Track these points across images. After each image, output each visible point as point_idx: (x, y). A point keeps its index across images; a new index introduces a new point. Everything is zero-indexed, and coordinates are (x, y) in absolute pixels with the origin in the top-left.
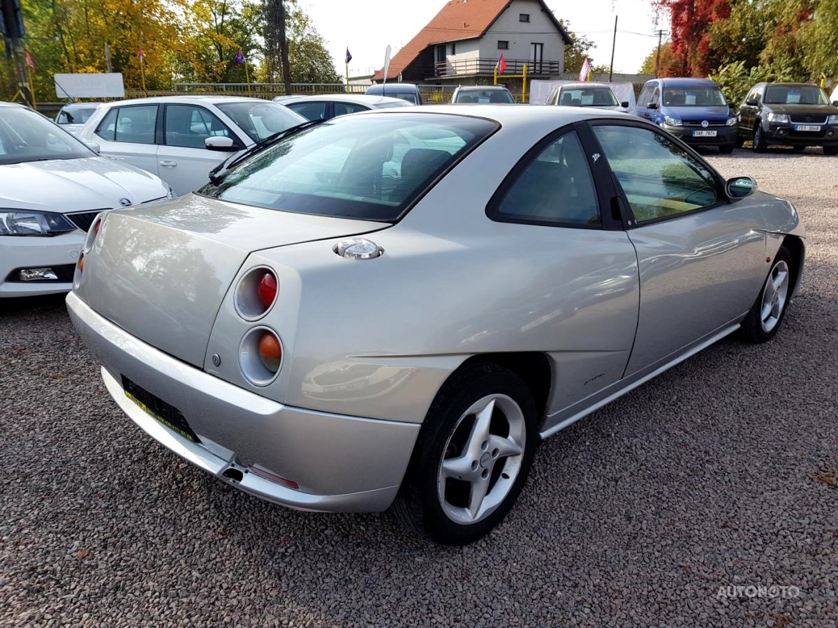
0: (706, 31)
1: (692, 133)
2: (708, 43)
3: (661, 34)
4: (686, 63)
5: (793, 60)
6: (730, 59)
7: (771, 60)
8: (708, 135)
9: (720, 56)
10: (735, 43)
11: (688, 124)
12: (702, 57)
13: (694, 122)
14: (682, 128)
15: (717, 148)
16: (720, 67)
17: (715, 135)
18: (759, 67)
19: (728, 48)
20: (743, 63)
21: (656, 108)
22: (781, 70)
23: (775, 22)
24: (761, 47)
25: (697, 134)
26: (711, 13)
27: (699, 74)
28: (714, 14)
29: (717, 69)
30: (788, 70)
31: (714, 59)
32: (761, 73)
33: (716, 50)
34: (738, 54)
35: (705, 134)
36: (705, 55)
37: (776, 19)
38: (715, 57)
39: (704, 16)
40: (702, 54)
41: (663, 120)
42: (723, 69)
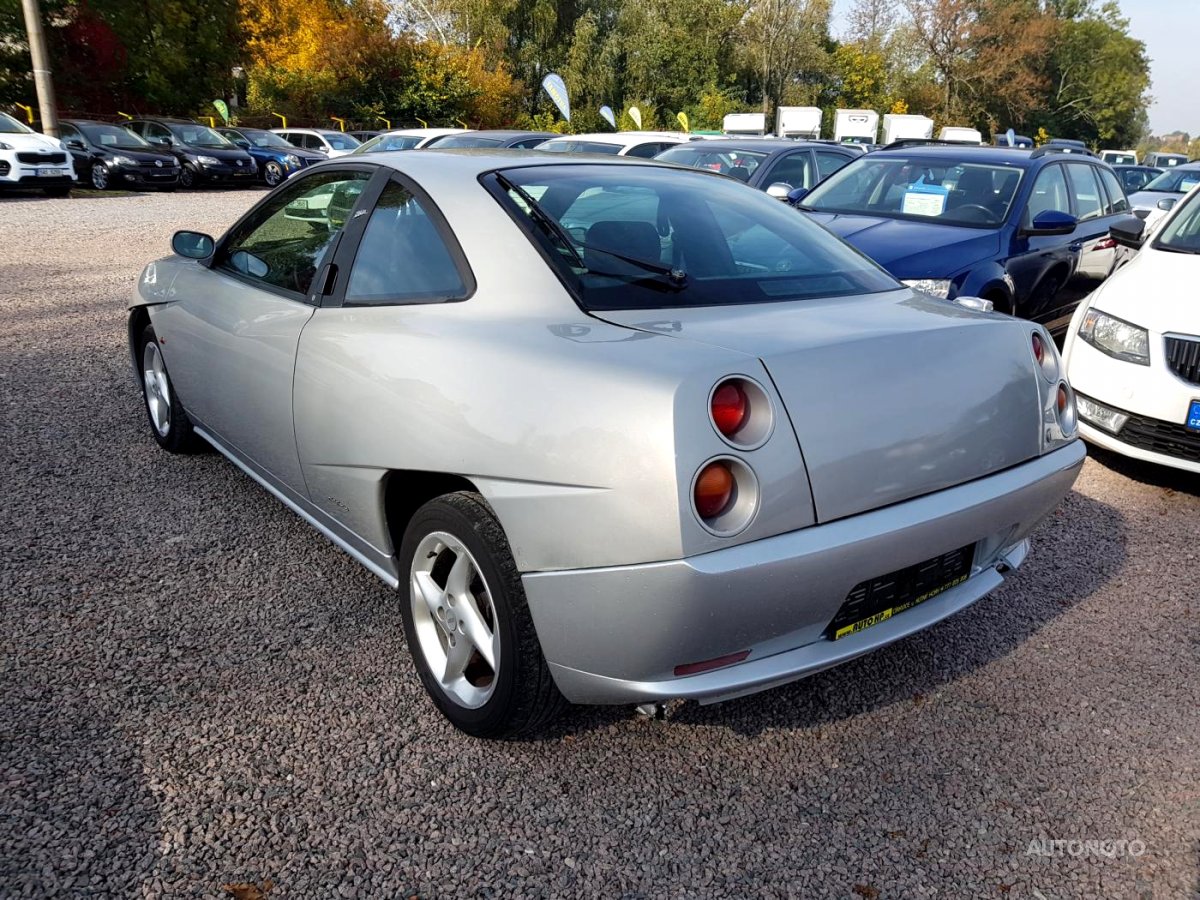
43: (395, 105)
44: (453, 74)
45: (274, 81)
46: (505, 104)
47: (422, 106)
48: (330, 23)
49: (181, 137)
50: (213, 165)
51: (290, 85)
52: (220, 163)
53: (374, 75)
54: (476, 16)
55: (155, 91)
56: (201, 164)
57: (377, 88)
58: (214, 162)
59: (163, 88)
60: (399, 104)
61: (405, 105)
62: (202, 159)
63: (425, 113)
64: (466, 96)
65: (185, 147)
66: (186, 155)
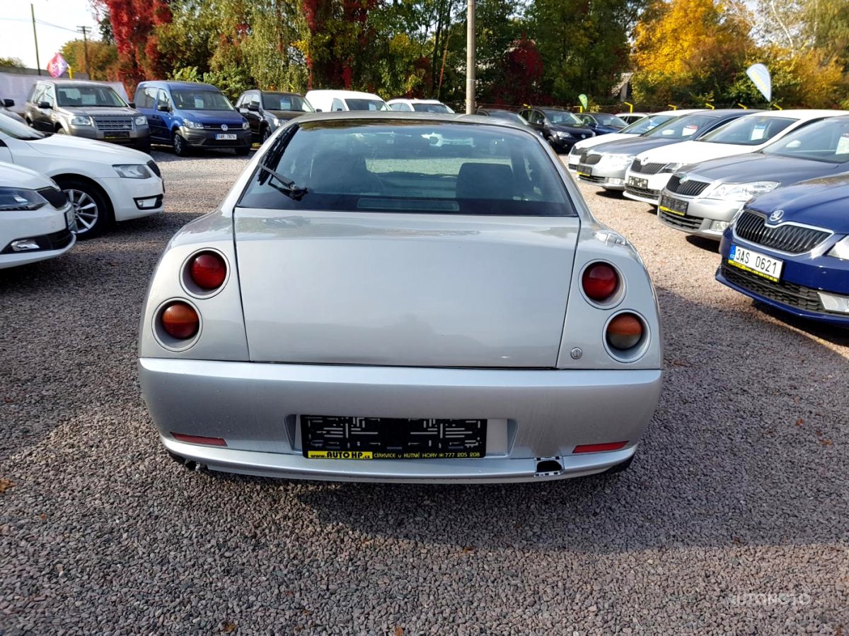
0: (151, 34)
1: (215, 137)
2: (156, 45)
3: (84, 31)
4: (135, 65)
5: (240, 68)
6: (181, 64)
7: (221, 67)
8: (229, 139)
9: (170, 60)
10: (183, 48)
11: (209, 127)
12: (153, 60)
13: (214, 126)
14: (204, 132)
15: (233, 151)
16: (174, 71)
17: (235, 138)
18: (211, 73)
19: (177, 52)
20: (196, 68)
21: (168, 111)
22: (232, 78)
23: (218, 33)
24: (210, 55)
25: (219, 137)
26: (152, 16)
27: (152, 76)
28: (155, 18)
29: (171, 73)
30: (237, 78)
31: (165, 63)
32: (213, 79)
33: (166, 54)
34: (188, 60)
35: (226, 137)
36: (155, 58)
37: (219, 30)
38: (165, 60)
39: (144, 18)
40: (152, 57)
41: (182, 123)
42: (177, 73)
43: (725, 94)
44: (780, 69)
45: (648, 81)
46: (835, 91)
47: (748, 94)
48: (702, 37)
49: (551, 119)
50: (565, 138)
51: (659, 83)
52: (570, 137)
53: (713, 73)
54: (824, 22)
55: (558, 90)
56: (558, 137)
57: (713, 82)
58: (567, 135)
59: (563, 88)
60: (729, 93)
61: (733, 95)
62: (560, 134)
63: (750, 101)
64: (786, 86)
65: (551, 126)
66: (551, 131)
